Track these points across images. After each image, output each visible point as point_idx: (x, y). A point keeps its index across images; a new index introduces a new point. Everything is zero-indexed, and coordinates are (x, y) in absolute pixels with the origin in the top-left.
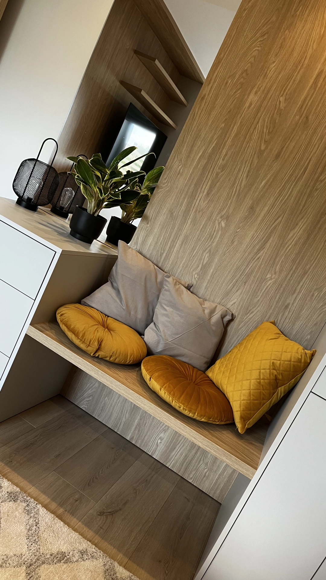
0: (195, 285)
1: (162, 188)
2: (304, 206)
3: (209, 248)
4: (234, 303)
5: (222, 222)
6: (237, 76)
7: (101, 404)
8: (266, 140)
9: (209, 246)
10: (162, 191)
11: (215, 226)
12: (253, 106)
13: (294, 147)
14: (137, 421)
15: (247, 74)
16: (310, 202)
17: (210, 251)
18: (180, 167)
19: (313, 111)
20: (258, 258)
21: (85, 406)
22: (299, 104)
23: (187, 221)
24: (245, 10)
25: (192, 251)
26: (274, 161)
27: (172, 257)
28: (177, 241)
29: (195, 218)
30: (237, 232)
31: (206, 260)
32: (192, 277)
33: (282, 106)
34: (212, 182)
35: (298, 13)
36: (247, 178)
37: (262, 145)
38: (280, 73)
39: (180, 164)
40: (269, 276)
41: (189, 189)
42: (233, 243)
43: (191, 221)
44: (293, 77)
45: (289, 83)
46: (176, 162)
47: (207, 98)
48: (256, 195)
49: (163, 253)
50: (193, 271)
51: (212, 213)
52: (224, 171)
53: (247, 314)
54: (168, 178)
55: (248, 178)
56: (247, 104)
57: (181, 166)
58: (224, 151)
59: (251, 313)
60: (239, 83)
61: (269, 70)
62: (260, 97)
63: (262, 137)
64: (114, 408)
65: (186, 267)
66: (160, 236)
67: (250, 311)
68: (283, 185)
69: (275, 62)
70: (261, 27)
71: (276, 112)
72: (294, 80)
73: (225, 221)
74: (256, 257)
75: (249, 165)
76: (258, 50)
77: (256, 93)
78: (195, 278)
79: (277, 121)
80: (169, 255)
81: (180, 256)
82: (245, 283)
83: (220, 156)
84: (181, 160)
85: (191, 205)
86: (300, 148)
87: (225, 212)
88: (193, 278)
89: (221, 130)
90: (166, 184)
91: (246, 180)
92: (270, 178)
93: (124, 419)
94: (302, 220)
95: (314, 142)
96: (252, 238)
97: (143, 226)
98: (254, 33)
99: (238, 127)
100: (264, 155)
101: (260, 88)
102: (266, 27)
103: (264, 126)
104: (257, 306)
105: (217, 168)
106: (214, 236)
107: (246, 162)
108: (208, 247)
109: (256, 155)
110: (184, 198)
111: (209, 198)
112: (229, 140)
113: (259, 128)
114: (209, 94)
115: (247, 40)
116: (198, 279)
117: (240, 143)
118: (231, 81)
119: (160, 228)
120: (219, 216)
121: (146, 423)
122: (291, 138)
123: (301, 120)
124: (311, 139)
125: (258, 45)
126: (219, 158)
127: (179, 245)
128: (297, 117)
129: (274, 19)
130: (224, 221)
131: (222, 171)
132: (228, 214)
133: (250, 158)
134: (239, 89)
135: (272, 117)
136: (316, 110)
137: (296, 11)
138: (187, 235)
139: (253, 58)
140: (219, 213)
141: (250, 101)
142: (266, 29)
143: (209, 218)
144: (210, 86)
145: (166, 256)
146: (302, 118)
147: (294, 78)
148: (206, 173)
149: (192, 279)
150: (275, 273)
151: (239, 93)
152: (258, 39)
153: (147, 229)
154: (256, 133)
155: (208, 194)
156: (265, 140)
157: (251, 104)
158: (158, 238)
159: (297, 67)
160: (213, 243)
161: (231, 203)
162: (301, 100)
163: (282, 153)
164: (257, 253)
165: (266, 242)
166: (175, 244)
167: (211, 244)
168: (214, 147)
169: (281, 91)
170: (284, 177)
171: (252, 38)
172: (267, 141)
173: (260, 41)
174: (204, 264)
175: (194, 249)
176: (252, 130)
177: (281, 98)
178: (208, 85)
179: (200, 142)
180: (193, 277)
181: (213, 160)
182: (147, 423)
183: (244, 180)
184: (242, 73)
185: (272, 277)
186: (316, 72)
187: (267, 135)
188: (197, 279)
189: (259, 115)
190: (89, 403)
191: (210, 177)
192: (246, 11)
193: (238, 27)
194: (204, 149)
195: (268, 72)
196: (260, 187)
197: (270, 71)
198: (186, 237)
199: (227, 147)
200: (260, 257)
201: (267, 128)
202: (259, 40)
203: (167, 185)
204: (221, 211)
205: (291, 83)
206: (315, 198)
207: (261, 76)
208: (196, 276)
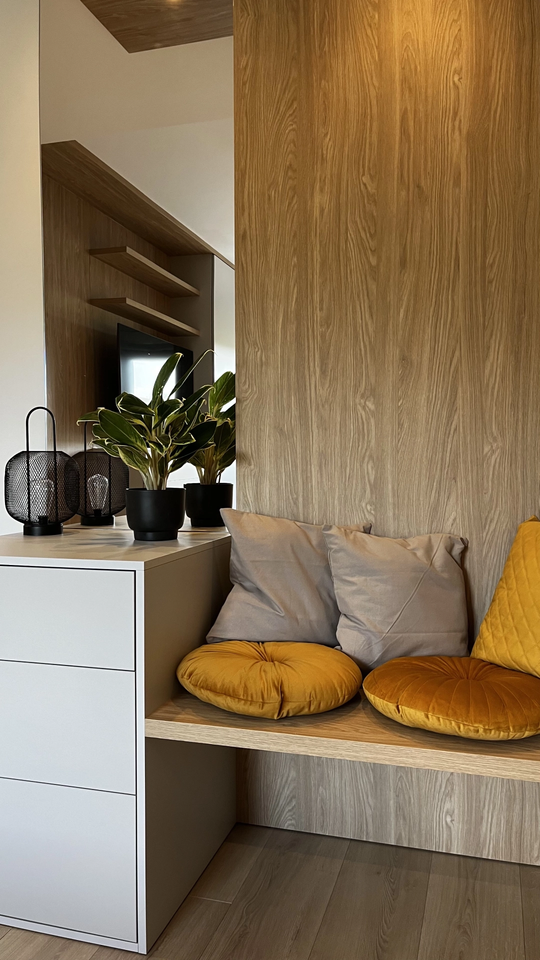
0: (374, 522)
1: (247, 400)
2: (484, 316)
3: (368, 454)
4: (455, 520)
5: (367, 403)
6: (281, 180)
7: (317, 803)
8: (373, 249)
9: (366, 450)
10: (248, 404)
11: (359, 415)
12: (326, 210)
13: (421, 238)
14: (392, 802)
15: (295, 171)
16: (491, 305)
17: (371, 457)
18: (259, 353)
19: (422, 173)
20: (455, 430)
21: (290, 822)
22: (396, 173)
23: (310, 430)
24: (244, 84)
25: (342, 472)
26: (401, 273)
27: (315, 496)
28: (311, 468)
29: (322, 417)
30: (399, 407)
31: (372, 473)
32: (363, 511)
33: (371, 189)
34: (320, 351)
35: (326, 48)
36: (372, 318)
37: (371, 259)
38: (343, 146)
39: (256, 350)
40: (486, 449)
41: (289, 379)
42: (403, 424)
43: (317, 427)
44: (366, 141)
45: (365, 152)
46: (248, 350)
47: (250, 233)
48: (400, 337)
49: (297, 499)
50: (360, 501)
51: (345, 398)
52: (331, 327)
53: (485, 527)
54: (247, 379)
55: (374, 318)
56: (317, 212)
57: (260, 351)
58: (317, 297)
59: (491, 522)
60: (289, 189)
61: (325, 149)
62: (331, 192)
63: (363, 248)
64: (341, 801)
65: (345, 502)
66: (278, 473)
67: (486, 519)
68: (434, 300)
69: (327, 133)
70: (281, 96)
71: (366, 201)
72: (370, 145)
73: (372, 399)
74: (450, 430)
75: (366, 297)
76: (293, 130)
77: (322, 190)
78: (370, 512)
79: (375, 214)
80: (307, 496)
81: (326, 489)
82: (455, 479)
83: (313, 307)
84: (255, 344)
85: (305, 402)
86: (431, 234)
87: (364, 387)
88: (366, 513)
89: (295, 269)
90: (250, 391)
91: (373, 321)
92: (409, 300)
93: (369, 812)
94: (494, 337)
95: (449, 216)
96: (429, 404)
97: (244, 472)
98: (274, 110)
99: (320, 251)
100: (382, 270)
101: (324, 181)
102: (289, 91)
103: (359, 230)
104: (494, 507)
105: (319, 327)
106: (366, 431)
107: (358, 296)
108: (366, 453)
109: (368, 277)
110: (289, 396)
111: (329, 378)
112: (315, 277)
113: (353, 236)
114: (250, 227)
115: (270, 124)
116: (375, 510)
117: (334, 272)
118: (275, 193)
119: (272, 461)
120: (359, 396)
121: (410, 798)
122: (410, 226)
123: (411, 195)
124: (441, 214)
125: (290, 123)
126: (313, 310)
127: (316, 472)
128: (404, 193)
129: (294, 74)
130: (369, 401)
131: (328, 327)
132: (371, 387)
133: (362, 286)
134: (293, 197)
135: (364, 211)
136: (425, 169)
137: (321, 48)
138: (322, 451)
139: (292, 145)
140: (355, 393)
141: (318, 205)
142: (290, 94)
143: (345, 408)
144: (246, 214)
145: (303, 500)
146: (411, 189)
147: (368, 141)
148: (304, 343)
149: (365, 515)
150: (495, 439)
151: (296, 202)
152: (285, 114)
153: (253, 474)
154: (352, 245)
155: (323, 372)
156: (371, 250)
157: (322, 211)
158: (277, 479)
159: (364, 124)
160: (370, 442)
161: (367, 367)
162: (396, 166)
163: (408, 256)
164: (450, 423)
165: (455, 399)
166: (309, 475)
167: (368, 446)
168: (297, 299)
169: (359, 168)
170: (430, 288)
171: (276, 118)
172: (375, 251)
173: (291, 115)
174: (372, 482)
175: (343, 467)
176: (342, 245)
177: (363, 179)
178: (243, 215)
179: (272, 302)
180: (365, 511)
181: (305, 317)
182: (412, 796)
183: (369, 323)
184: (286, 173)
185: (494, 448)
186: (398, 117)
187: (370, 241)
188: (372, 512)
189: (343, 218)
190: (294, 813)
191: (314, 345)
192: (247, 85)
193: (246, 112)
194: (284, 309)
195: (325, 152)
196: (401, 321)
197: (327, 149)
198: (322, 455)
199: (317, 288)
200: (456, 426)
201: (365, 231)
202: (288, 115)
203: (252, 390)
204: (356, 387)
205: (367, 151)
206: (496, 296)
207: (317, 162)
208: (369, 507)
